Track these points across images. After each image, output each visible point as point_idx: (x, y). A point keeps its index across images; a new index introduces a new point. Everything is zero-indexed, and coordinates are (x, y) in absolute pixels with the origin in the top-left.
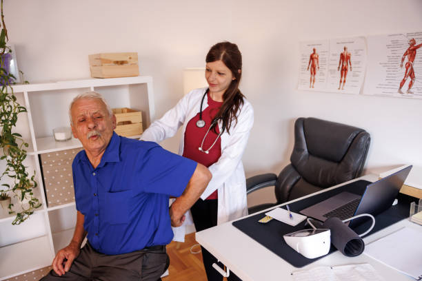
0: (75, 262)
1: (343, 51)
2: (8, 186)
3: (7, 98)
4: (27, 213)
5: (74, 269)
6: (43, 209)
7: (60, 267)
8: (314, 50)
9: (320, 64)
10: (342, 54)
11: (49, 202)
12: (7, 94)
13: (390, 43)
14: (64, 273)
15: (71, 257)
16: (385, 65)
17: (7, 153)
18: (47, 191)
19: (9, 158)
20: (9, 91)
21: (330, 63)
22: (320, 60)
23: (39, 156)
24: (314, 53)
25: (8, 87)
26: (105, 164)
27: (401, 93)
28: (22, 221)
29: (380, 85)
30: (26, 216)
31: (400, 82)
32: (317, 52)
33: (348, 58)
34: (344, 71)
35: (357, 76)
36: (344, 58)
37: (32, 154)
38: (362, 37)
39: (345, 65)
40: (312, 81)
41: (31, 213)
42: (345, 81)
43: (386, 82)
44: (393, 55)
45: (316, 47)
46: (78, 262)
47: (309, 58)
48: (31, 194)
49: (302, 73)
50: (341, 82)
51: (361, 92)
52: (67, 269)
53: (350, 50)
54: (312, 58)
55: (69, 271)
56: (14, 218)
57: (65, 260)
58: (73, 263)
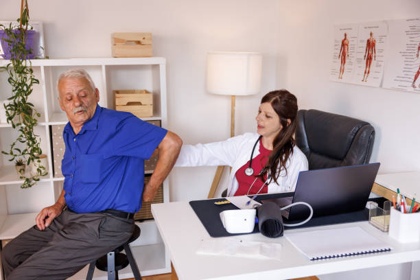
0: (55, 221)
1: (369, 37)
2: (19, 150)
3: (25, 70)
4: (34, 180)
5: (53, 227)
6: (49, 177)
7: (42, 222)
8: (345, 35)
9: (350, 51)
10: (368, 41)
11: (56, 173)
12: (25, 67)
13: (409, 29)
14: (44, 228)
15: (53, 216)
16: (404, 54)
17: (22, 121)
18: (55, 161)
19: (23, 125)
20: (28, 65)
21: (357, 51)
22: (350, 47)
23: (50, 127)
24: (345, 39)
25: (28, 61)
26: (84, 132)
27: (414, 86)
28: (30, 186)
29: (398, 77)
30: (34, 181)
31: (415, 74)
32: (347, 37)
33: (374, 45)
34: (369, 59)
35: (380, 66)
36: (370, 45)
37: (43, 124)
38: (384, 21)
39: (370, 52)
40: (342, 70)
41: (38, 180)
42: (369, 72)
43: (403, 74)
44: (412, 43)
45: (347, 32)
46: (57, 220)
47: (341, 44)
48: (39, 161)
49: (335, 62)
50: (365, 72)
51: (381, 86)
52: (47, 225)
53: (375, 37)
54: (344, 44)
55: (49, 227)
56: (23, 182)
57: (47, 217)
58: (53, 221)
